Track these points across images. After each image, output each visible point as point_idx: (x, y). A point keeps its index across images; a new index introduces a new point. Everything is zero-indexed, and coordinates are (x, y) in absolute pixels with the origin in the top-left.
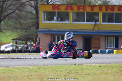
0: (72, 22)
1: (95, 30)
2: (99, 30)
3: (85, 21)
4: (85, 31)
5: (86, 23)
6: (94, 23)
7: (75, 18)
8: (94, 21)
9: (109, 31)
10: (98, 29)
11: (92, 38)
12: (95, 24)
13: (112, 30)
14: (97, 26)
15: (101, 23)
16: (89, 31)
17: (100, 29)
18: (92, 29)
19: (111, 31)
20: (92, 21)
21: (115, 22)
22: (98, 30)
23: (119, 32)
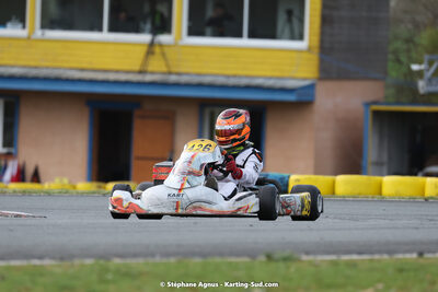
0: (39, 33)
1: (152, 73)
2: (170, 73)
3: (100, 29)
4: (100, 76)
5: (105, 35)
6: (145, 38)
7: (54, 10)
8: (148, 26)
9: (221, 80)
10: (164, 69)
11: (137, 113)
12: (152, 44)
13: (235, 76)
14: (163, 54)
15: (181, 38)
16: (123, 77)
17: (174, 69)
18: (137, 67)
19: (232, 82)
20: (137, 30)
21: (252, 35)
22: (164, 73)
23: (270, 83)
